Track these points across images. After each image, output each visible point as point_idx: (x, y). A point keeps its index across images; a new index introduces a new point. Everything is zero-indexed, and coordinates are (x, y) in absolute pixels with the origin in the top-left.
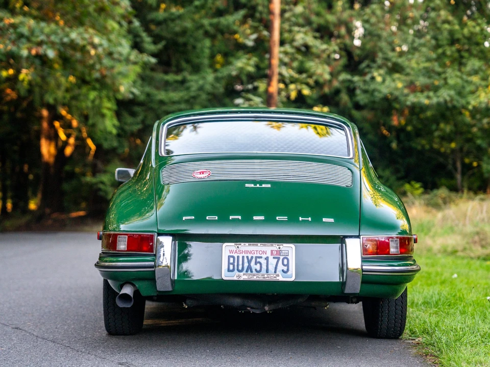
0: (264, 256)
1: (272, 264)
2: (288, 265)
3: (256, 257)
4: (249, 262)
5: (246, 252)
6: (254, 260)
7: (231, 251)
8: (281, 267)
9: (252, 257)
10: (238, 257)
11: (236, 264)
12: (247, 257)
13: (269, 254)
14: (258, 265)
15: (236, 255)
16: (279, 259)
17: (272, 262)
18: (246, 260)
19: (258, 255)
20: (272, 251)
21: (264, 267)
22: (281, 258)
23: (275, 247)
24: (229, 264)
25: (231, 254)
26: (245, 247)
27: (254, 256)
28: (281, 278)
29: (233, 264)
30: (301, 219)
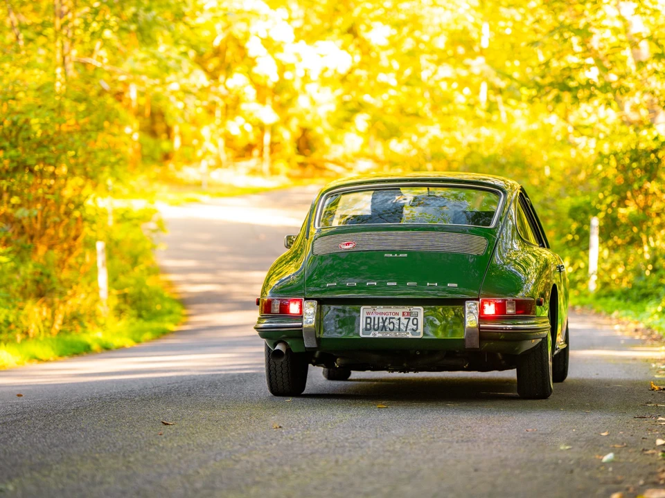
0: (397, 317)
1: (403, 324)
2: (417, 325)
3: (390, 318)
4: (384, 322)
5: (381, 313)
6: (388, 320)
7: (368, 313)
8: (411, 326)
9: (386, 318)
10: (374, 318)
11: (372, 324)
12: (382, 318)
13: (401, 316)
14: (392, 324)
15: (372, 316)
16: (409, 319)
17: (404, 321)
18: (381, 320)
19: (392, 316)
20: (403, 313)
21: (397, 326)
22: (412, 318)
23: (407, 309)
24: (367, 324)
25: (368, 316)
26: (380, 309)
27: (388, 317)
28: (410, 336)
29: (370, 324)
30: (428, 284)
